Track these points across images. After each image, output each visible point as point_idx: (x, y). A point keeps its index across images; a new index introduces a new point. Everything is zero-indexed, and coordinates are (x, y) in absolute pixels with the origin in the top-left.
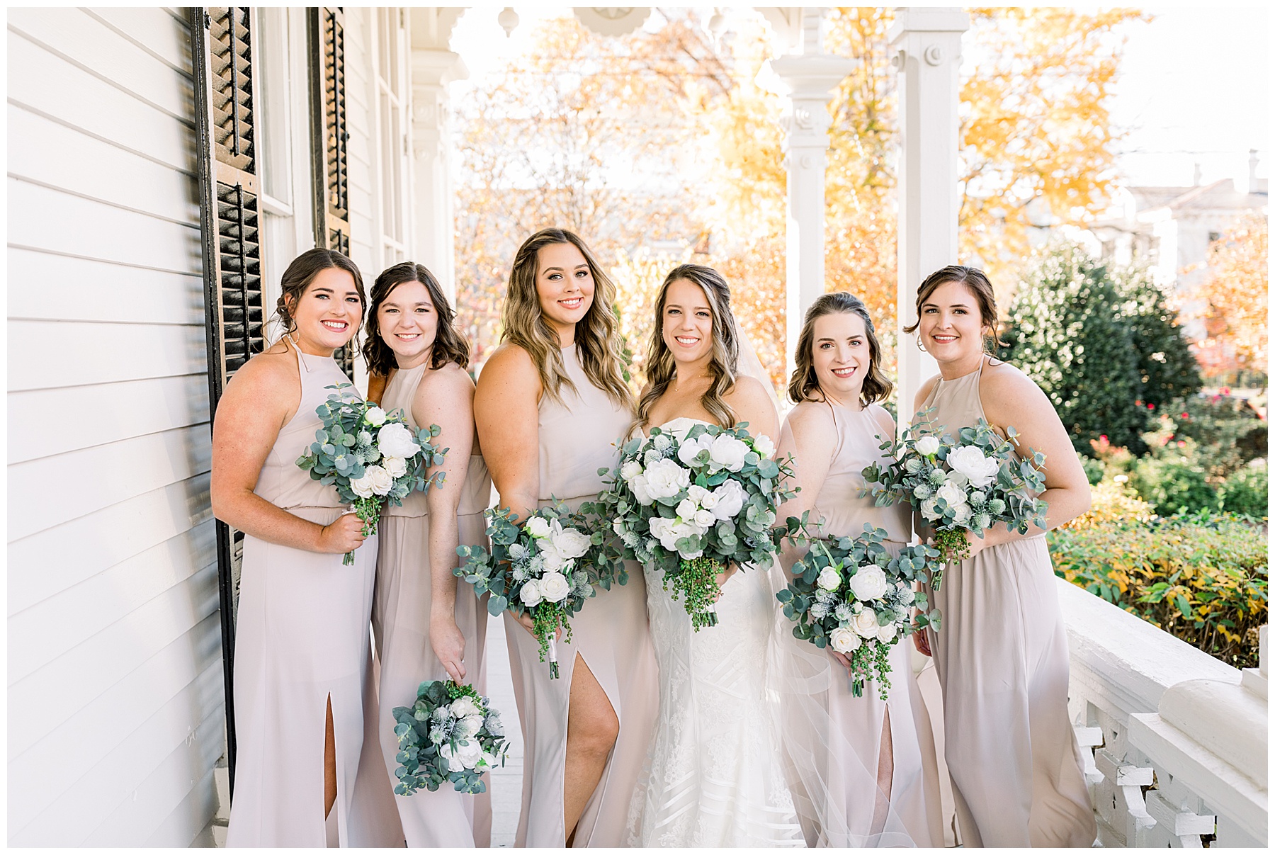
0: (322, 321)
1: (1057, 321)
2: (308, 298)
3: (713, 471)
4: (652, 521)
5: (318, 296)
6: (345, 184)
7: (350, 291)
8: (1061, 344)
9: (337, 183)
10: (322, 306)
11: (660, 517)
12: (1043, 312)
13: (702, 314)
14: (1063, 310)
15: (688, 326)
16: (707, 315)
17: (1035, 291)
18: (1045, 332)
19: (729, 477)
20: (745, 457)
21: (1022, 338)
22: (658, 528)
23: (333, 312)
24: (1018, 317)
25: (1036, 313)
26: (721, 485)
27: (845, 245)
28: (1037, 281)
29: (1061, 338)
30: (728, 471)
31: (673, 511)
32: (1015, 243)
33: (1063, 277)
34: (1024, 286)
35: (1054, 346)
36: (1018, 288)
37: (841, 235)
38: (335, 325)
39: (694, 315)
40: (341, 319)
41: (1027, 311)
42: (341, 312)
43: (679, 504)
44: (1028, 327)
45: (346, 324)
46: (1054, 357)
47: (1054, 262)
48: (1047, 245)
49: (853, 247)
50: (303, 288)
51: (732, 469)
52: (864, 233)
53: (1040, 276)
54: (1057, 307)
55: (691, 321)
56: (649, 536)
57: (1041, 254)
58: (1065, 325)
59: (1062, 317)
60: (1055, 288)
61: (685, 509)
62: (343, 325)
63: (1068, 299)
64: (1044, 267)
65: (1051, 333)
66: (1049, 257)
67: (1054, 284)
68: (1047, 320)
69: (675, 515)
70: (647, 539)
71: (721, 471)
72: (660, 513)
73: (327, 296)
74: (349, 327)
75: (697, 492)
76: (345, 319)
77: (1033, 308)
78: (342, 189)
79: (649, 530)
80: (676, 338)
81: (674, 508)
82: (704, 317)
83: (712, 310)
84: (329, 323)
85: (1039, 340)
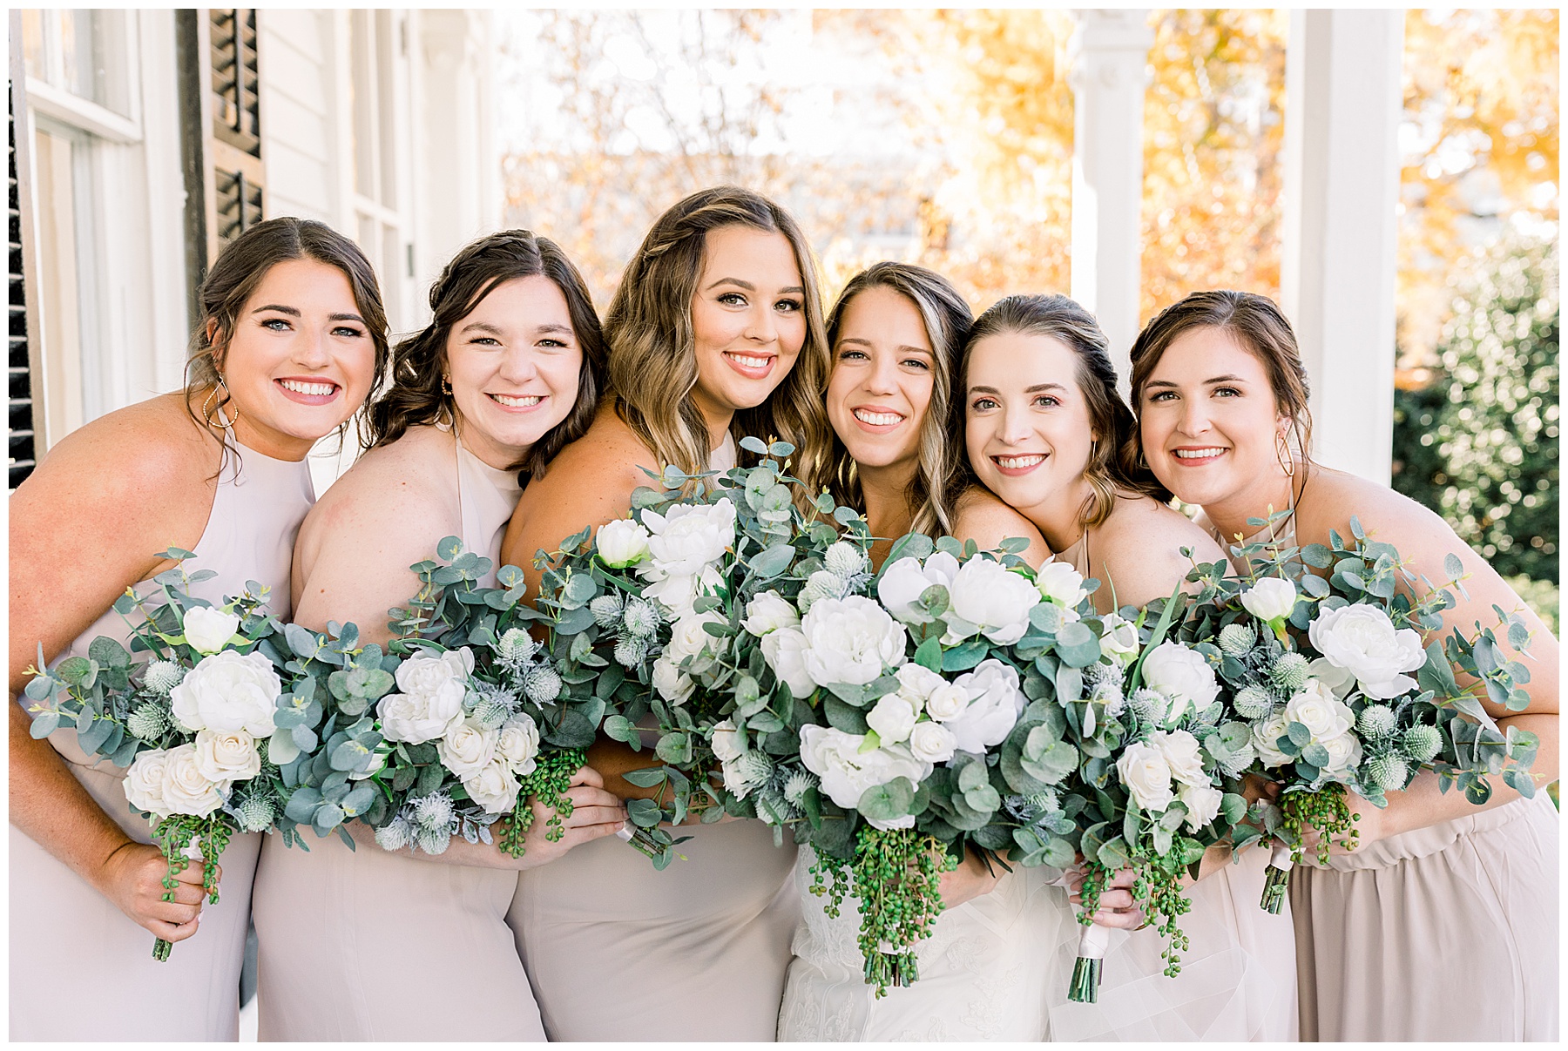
0: (279, 381)
1: (1516, 364)
2: (248, 325)
3: (954, 638)
4: (809, 731)
5: (266, 324)
6: (254, 88)
7: (339, 312)
8: (1521, 404)
9: (234, 85)
10: (275, 346)
11: (827, 725)
12: (1493, 351)
13: (913, 363)
14: (1526, 348)
15: (880, 384)
16: (925, 367)
17: (1481, 317)
18: (1496, 382)
19: (989, 656)
20: (1032, 612)
21: (1456, 394)
22: (819, 750)
23: (298, 359)
24: (1450, 359)
25: (1481, 352)
26: (971, 670)
27: (1170, 239)
28: (1485, 299)
29: (1522, 393)
30: (987, 640)
31: (860, 717)
32: (1440, 239)
33: (1529, 295)
34: (1462, 306)
35: (1509, 406)
36: (1453, 312)
37: (1164, 220)
38: (306, 388)
39: (895, 365)
40: (318, 375)
41: (1466, 348)
42: (316, 359)
43: (874, 703)
44: (1468, 375)
45: (336, 387)
46: (1509, 424)
47: (1512, 269)
48: (1503, 241)
49: (1184, 241)
50: (237, 306)
51: (1000, 638)
52: (1205, 217)
53: (1489, 291)
54: (1517, 343)
55: (888, 375)
56: (795, 766)
57: (1489, 253)
58: (1529, 370)
59: (1524, 358)
60: (1513, 311)
61: (890, 717)
62: (327, 390)
63: (1535, 328)
64: (1495, 277)
65: (1505, 384)
66: (1506, 259)
67: (1511, 305)
68: (1499, 363)
69: (865, 728)
70: (787, 771)
71: (971, 639)
72: (830, 718)
73: (288, 324)
74: (341, 394)
75: (919, 679)
76: (332, 374)
77: (1476, 343)
78: (246, 98)
79: (799, 754)
80: (854, 410)
81: (863, 712)
82: (918, 370)
83: (935, 357)
84: (292, 385)
85: (1485, 395)
